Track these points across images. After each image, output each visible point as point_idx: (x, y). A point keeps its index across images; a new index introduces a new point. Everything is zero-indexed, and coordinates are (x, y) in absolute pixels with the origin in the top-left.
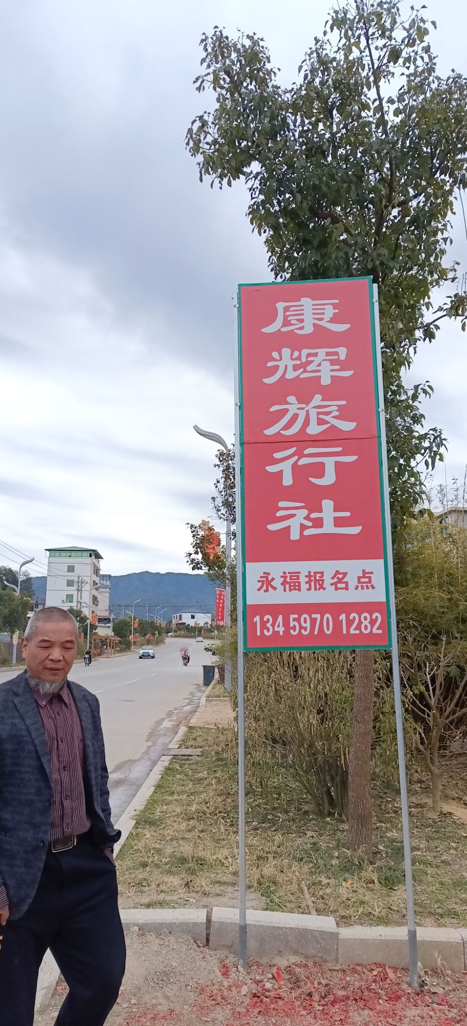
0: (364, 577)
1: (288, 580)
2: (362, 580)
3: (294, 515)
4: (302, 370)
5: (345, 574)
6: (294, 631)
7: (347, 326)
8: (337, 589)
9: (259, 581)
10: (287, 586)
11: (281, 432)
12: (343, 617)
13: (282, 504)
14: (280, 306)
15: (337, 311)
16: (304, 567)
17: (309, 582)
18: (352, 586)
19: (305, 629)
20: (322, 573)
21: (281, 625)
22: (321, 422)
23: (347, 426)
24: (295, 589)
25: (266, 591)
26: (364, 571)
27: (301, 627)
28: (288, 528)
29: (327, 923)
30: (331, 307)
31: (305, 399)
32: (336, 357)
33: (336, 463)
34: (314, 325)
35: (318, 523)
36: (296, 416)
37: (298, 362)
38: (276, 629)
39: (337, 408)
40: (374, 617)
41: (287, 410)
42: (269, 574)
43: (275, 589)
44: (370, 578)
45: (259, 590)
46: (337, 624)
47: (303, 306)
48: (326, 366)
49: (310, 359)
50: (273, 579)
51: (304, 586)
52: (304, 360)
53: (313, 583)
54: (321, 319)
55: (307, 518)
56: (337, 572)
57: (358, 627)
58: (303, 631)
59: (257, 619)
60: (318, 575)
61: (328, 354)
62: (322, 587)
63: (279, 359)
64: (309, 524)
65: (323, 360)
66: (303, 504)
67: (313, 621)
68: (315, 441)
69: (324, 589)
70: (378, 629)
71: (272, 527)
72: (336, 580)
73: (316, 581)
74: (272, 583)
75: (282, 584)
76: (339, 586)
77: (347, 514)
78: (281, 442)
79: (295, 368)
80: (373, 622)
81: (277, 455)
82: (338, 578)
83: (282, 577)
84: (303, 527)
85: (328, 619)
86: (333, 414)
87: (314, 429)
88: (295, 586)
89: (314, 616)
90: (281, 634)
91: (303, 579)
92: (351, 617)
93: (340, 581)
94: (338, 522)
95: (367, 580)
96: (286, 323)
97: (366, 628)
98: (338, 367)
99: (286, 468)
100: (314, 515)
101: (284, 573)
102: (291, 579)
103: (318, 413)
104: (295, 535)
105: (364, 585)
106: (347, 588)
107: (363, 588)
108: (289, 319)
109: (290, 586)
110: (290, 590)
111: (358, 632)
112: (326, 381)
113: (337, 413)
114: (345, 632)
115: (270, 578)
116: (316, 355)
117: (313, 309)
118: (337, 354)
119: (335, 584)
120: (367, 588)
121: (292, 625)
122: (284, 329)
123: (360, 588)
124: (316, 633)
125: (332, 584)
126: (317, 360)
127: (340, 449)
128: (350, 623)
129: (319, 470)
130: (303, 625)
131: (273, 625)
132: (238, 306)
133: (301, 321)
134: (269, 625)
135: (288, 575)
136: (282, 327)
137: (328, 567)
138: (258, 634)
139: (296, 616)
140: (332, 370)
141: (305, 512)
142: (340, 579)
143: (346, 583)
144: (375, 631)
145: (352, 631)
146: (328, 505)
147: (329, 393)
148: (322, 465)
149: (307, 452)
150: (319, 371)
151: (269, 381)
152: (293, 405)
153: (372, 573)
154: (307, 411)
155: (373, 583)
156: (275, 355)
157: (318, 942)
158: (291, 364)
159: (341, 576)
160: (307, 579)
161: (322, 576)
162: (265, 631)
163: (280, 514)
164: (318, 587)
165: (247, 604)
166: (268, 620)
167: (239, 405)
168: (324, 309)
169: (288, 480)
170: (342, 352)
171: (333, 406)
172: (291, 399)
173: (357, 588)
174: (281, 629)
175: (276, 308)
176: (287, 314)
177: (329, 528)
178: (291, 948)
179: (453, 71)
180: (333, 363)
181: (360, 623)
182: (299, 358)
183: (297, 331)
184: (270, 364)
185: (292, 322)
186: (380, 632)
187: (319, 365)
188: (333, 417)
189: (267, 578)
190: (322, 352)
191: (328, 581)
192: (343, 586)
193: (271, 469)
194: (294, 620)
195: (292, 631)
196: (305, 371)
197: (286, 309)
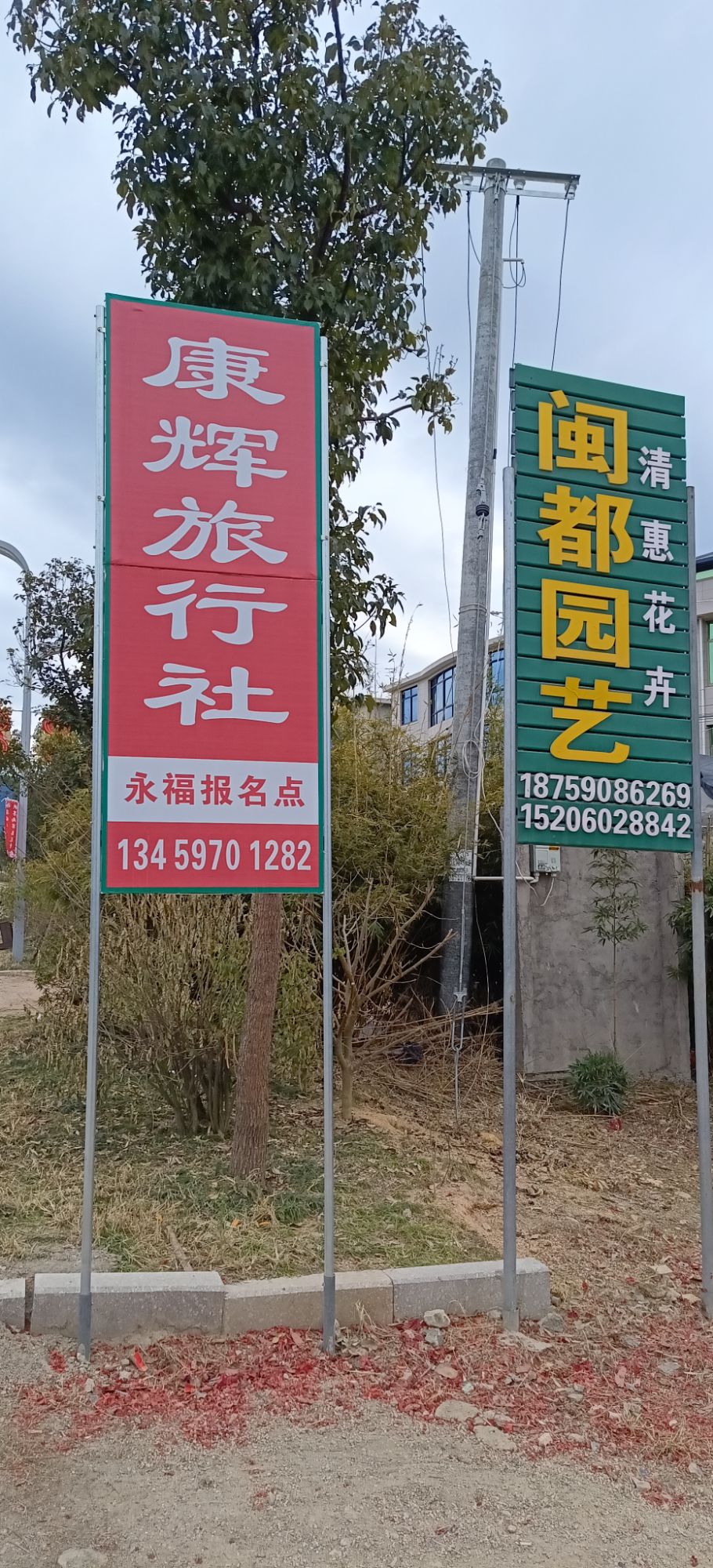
0: (289, 787)
1: (175, 786)
2: (286, 792)
3: (187, 687)
4: (207, 457)
5: (261, 782)
6: (182, 864)
7: (281, 398)
8: (248, 803)
9: (128, 786)
10: (173, 796)
11: (171, 552)
12: (255, 845)
13: (168, 668)
14: (176, 344)
15: (265, 370)
16: (200, 769)
17: (207, 792)
18: (270, 800)
19: (199, 861)
20: (227, 779)
21: (161, 854)
22: (234, 545)
23: (274, 557)
24: (184, 801)
25: (140, 801)
26: (289, 779)
27: (192, 859)
28: (178, 706)
29: (210, 1280)
30: (257, 361)
31: (210, 505)
32: (262, 445)
33: (255, 611)
34: (229, 386)
35: (225, 702)
36: (194, 531)
37: (202, 444)
38: (154, 860)
39: (260, 527)
40: (300, 847)
41: (181, 520)
42: (145, 776)
43: (153, 799)
44: (297, 790)
45: (128, 799)
46: (247, 855)
47: (211, 350)
48: (245, 459)
49: (221, 441)
50: (151, 784)
51: (199, 797)
52: (211, 442)
53: (212, 793)
54: (241, 379)
55: (208, 693)
56: (250, 779)
57: (277, 861)
58: (195, 865)
59: (124, 844)
60: (221, 782)
61: (249, 438)
62: (226, 800)
63: (171, 433)
64: (211, 702)
65: (242, 447)
66: (203, 671)
67: (211, 851)
68: (225, 574)
69: (230, 802)
70: (305, 864)
71: (153, 703)
72: (247, 790)
73: (218, 790)
74: (150, 790)
75: (165, 792)
76: (252, 799)
77: (269, 692)
78: (171, 570)
79: (198, 452)
80: (298, 854)
81: (164, 590)
82: (251, 787)
83: (165, 781)
84: (201, 707)
85: (233, 847)
86: (252, 536)
87: (223, 555)
88: (184, 796)
89: (212, 842)
90: (161, 867)
91: (198, 787)
92: (268, 846)
93: (254, 792)
94: (255, 703)
95: (293, 792)
96: (185, 375)
97: (288, 862)
98: (263, 462)
99: (177, 611)
100: (217, 690)
101: (169, 775)
102: (179, 785)
103: (231, 531)
104: (187, 718)
105: (289, 799)
106: (263, 803)
107: (286, 804)
108: (189, 368)
109: (178, 796)
110: (178, 802)
111: (276, 868)
112: (244, 481)
113: (260, 535)
114: (257, 867)
115: (146, 782)
116: (230, 436)
117: (228, 360)
118: (262, 439)
119: (246, 796)
120: (293, 804)
121: (177, 855)
122: (180, 385)
123: (282, 803)
124: (214, 867)
125: (241, 796)
126: (232, 445)
127: (261, 591)
128: (265, 854)
129: (228, 619)
130: (195, 856)
131: (149, 854)
132: (104, 330)
133: (209, 376)
134: (142, 854)
135: (176, 779)
136: (178, 380)
137: (237, 771)
138: (125, 867)
139: (185, 842)
140: (254, 465)
141: (205, 684)
142: (253, 790)
143: (263, 796)
144: (301, 867)
145: (268, 867)
146: (240, 675)
147: (248, 501)
148: (234, 612)
149: (210, 589)
150: (234, 463)
151: (154, 467)
152: (191, 512)
153: (300, 782)
154: (214, 525)
155: (301, 797)
156: (165, 425)
157: (195, 1308)
158: (190, 444)
159: (255, 785)
160: (204, 787)
161: (227, 783)
162: (136, 864)
163: (165, 682)
164: (220, 799)
165: (109, 820)
166: (141, 846)
167: (103, 498)
168: (245, 363)
169: (179, 631)
170: (271, 438)
171: (255, 522)
172: (189, 502)
173: (277, 803)
174: (161, 861)
175: (169, 347)
176: (186, 359)
177: (240, 711)
178: (156, 1320)
179: (442, 18)
180: (256, 453)
181: (280, 854)
182: (203, 437)
183: (200, 392)
184: (157, 439)
185: (194, 374)
186: (308, 868)
187: (235, 454)
188: (252, 540)
189: (141, 781)
190: (240, 433)
191: (235, 790)
192: (258, 799)
193: (154, 610)
194: (182, 847)
195: (177, 865)
196: (212, 460)
197: (185, 351)
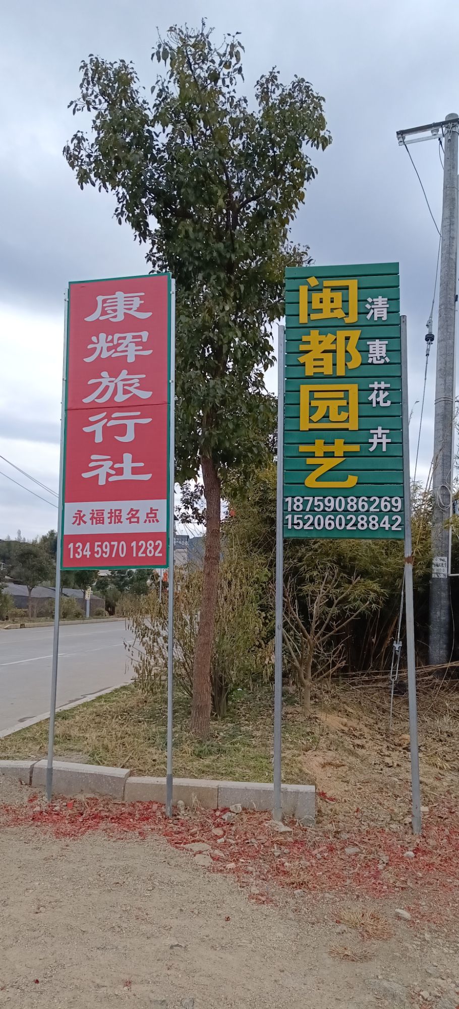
0: (151, 513)
1: (95, 516)
2: (150, 515)
3: (102, 466)
4: (114, 350)
5: (137, 511)
6: (98, 554)
7: (150, 314)
8: (131, 522)
9: (74, 517)
10: (94, 521)
11: (96, 400)
12: (134, 544)
13: (93, 457)
14: (100, 299)
15: (143, 302)
16: (107, 506)
17: (110, 518)
18: (142, 520)
19: (106, 553)
20: (120, 510)
21: (88, 550)
22: (126, 392)
23: (145, 395)
24: (100, 523)
25: (79, 524)
26: (151, 508)
27: (103, 552)
28: (97, 476)
30: (138, 298)
31: (114, 374)
32: (140, 340)
33: (136, 424)
34: (125, 314)
35: (120, 472)
36: (107, 387)
37: (111, 344)
38: (85, 553)
39: (138, 381)
40: (157, 544)
41: (100, 383)
42: (81, 511)
43: (85, 522)
44: (155, 514)
45: (74, 523)
46: (130, 549)
47: (116, 298)
48: (132, 347)
49: (120, 341)
50: (84, 515)
51: (107, 521)
52: (115, 343)
53: (113, 518)
54: (130, 309)
55: (112, 468)
56: (132, 510)
57: (145, 552)
58: (104, 555)
59: (71, 546)
60: (117, 512)
61: (134, 337)
62: (120, 521)
63: (96, 342)
64: (113, 472)
65: (131, 342)
66: (109, 457)
67: (112, 547)
68: (121, 407)
70: (159, 553)
71: (86, 475)
72: (130, 515)
73: (116, 516)
74: (83, 519)
75: (90, 519)
76: (133, 520)
77: (142, 464)
78: (95, 408)
79: (109, 349)
80: (156, 548)
81: (92, 419)
83: (91, 513)
84: (109, 475)
85: (123, 545)
86: (134, 386)
87: (120, 398)
88: (100, 520)
89: (112, 543)
90: (88, 557)
91: (106, 515)
92: (140, 544)
94: (135, 471)
95: (153, 515)
96: (104, 313)
97: (150, 552)
98: (141, 348)
99: (98, 429)
100: (117, 466)
101: (93, 510)
102: (97, 515)
103: (124, 385)
104: (102, 482)
105: (151, 519)
106: (138, 522)
107: (150, 522)
108: (106, 309)
109: (97, 521)
110: (96, 523)
111: (144, 555)
112: (131, 359)
113: (139, 385)
114: (134, 555)
115: (82, 515)
116: (124, 338)
117: (125, 301)
118: (140, 337)
119: (130, 519)
120: (153, 521)
121: (96, 550)
122: (102, 318)
123: (148, 521)
124: (113, 556)
125: (127, 519)
126: (125, 342)
127: (139, 413)
128: (139, 548)
129: (122, 430)
130: (104, 550)
131: (82, 550)
132: (67, 300)
133: (115, 311)
134: (79, 550)
135: (95, 512)
136: (101, 316)
137: (125, 506)
138: (72, 557)
139: (100, 543)
140: (136, 350)
141: (110, 463)
142: (133, 515)
143: (138, 518)
144: (157, 555)
145: (140, 555)
146: (127, 457)
147: (133, 369)
148: (125, 426)
149: (113, 416)
150: (127, 351)
151: (88, 360)
152: (105, 379)
153: (157, 510)
154: (116, 384)
155: (157, 518)
156: (94, 339)
157: (110, 784)
158: (106, 346)
159: (134, 513)
160: (109, 515)
161: (120, 513)
162: (77, 555)
163: (92, 465)
164: (117, 521)
165: (65, 534)
166: (79, 546)
167: (65, 379)
168: (133, 301)
169: (99, 439)
170: (145, 335)
171: (136, 379)
172: (105, 374)
173: (145, 522)
174: (88, 553)
175: (97, 301)
176: (105, 305)
177: (127, 475)
178: (90, 789)
180: (137, 344)
181: (146, 548)
182: (112, 341)
183: (111, 319)
184: (90, 346)
185: (108, 312)
186: (161, 555)
187: (127, 346)
188: (135, 388)
189: (80, 514)
190: (129, 336)
191: (124, 516)
192: (135, 520)
193: (87, 429)
194: (98, 546)
195: (96, 555)
196: (116, 352)
197: (104, 301)
